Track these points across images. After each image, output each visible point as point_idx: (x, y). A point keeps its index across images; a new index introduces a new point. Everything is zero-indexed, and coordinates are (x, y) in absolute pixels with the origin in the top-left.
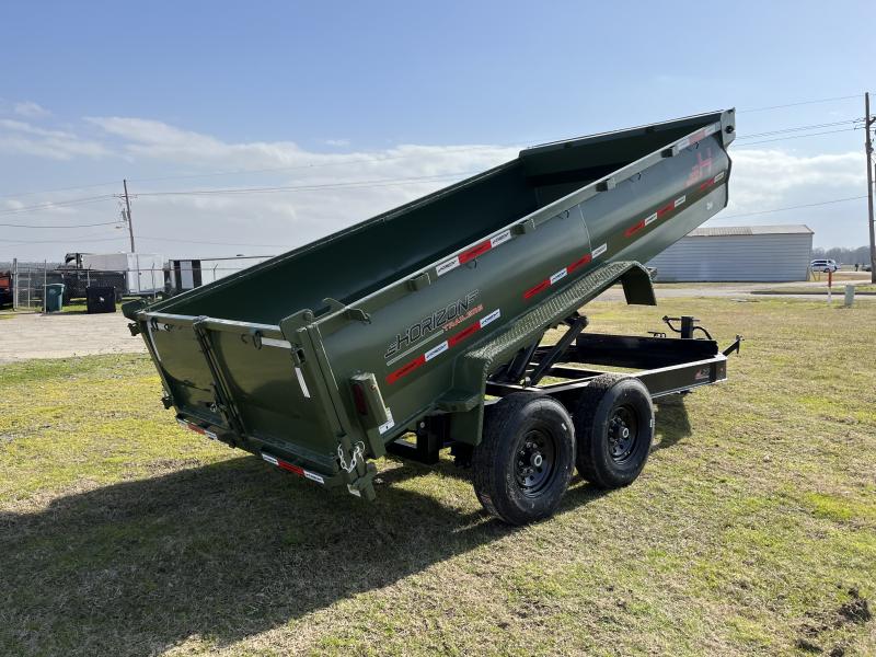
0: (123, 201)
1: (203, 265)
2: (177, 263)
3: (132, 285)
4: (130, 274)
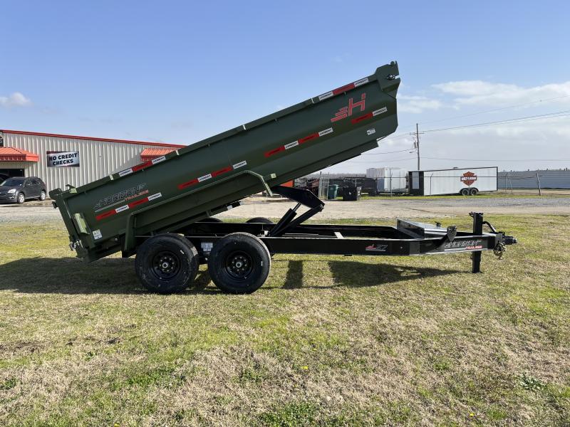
0: (415, 136)
1: (425, 174)
2: (410, 173)
3: (386, 187)
4: (386, 179)
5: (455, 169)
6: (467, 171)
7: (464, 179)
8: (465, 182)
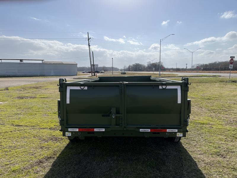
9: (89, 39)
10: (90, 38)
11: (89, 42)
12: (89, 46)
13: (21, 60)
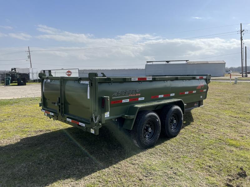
0: (28, 53)
1: (52, 71)
2: (44, 71)
3: (31, 77)
4: (30, 74)
5: (62, 69)
6: (68, 70)
7: (67, 74)
8: (68, 75)
9: (241, 32)
10: (244, 30)
11: (242, 36)
12: (242, 39)
13: (168, 62)
